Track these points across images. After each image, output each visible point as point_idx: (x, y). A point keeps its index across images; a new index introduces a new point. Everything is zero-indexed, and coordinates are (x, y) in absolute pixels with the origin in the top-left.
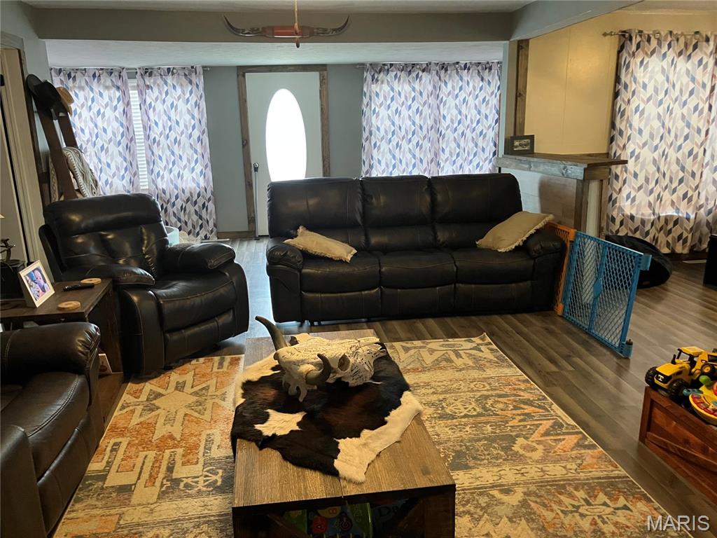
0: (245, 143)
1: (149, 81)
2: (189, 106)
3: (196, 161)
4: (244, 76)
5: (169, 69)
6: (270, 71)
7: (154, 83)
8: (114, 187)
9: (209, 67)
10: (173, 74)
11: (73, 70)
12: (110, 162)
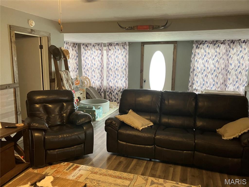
0: (142, 71)
1: (110, 48)
2: (123, 57)
3: (123, 77)
4: (143, 46)
5: (117, 43)
6: (154, 44)
7: (112, 48)
8: (96, 84)
9: (132, 43)
10: (118, 45)
11: (88, 44)
12: (95, 75)
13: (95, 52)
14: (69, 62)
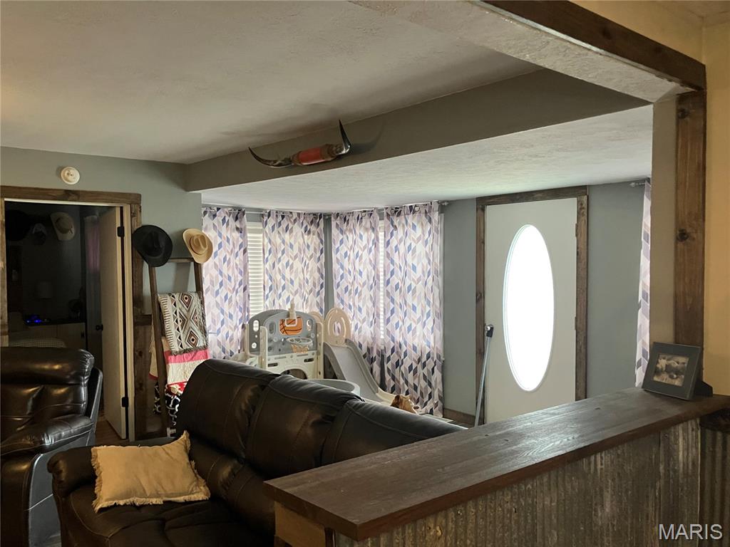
0: (480, 296)
1: (396, 221)
2: (427, 248)
3: (428, 315)
4: (483, 210)
5: (411, 207)
6: (513, 202)
7: (400, 223)
10: (414, 212)
12: (361, 306)
13: (361, 237)
14: (292, 267)
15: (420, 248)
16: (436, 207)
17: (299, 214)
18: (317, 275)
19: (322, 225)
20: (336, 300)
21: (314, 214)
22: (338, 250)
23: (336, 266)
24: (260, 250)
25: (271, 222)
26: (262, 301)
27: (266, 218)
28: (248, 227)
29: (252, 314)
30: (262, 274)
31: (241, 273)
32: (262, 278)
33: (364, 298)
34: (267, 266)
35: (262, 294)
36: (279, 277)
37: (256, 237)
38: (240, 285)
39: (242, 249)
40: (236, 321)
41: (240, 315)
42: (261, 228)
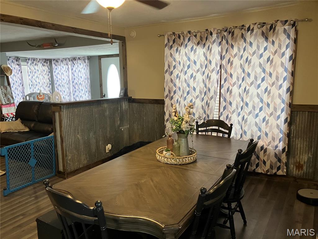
0: (101, 85)
4: (100, 59)
5: (79, 58)
6: (108, 57)
7: (76, 63)
8: (66, 99)
9: (90, 56)
10: (80, 59)
12: (65, 90)
13: (63, 67)
14: (39, 78)
15: (83, 71)
16: (86, 58)
17: (40, 59)
18: (48, 81)
19: (48, 63)
20: (56, 89)
21: (45, 59)
22: (55, 72)
23: (55, 77)
24: (26, 72)
25: (30, 62)
26: (29, 90)
27: (28, 61)
28: (22, 64)
29: (26, 94)
30: (28, 80)
31: (20, 80)
32: (28, 82)
33: (66, 88)
34: (30, 77)
35: (29, 87)
36: (34, 81)
37: (25, 67)
38: (20, 84)
39: (20, 72)
40: (20, 96)
41: (21, 94)
42: (26, 64)
